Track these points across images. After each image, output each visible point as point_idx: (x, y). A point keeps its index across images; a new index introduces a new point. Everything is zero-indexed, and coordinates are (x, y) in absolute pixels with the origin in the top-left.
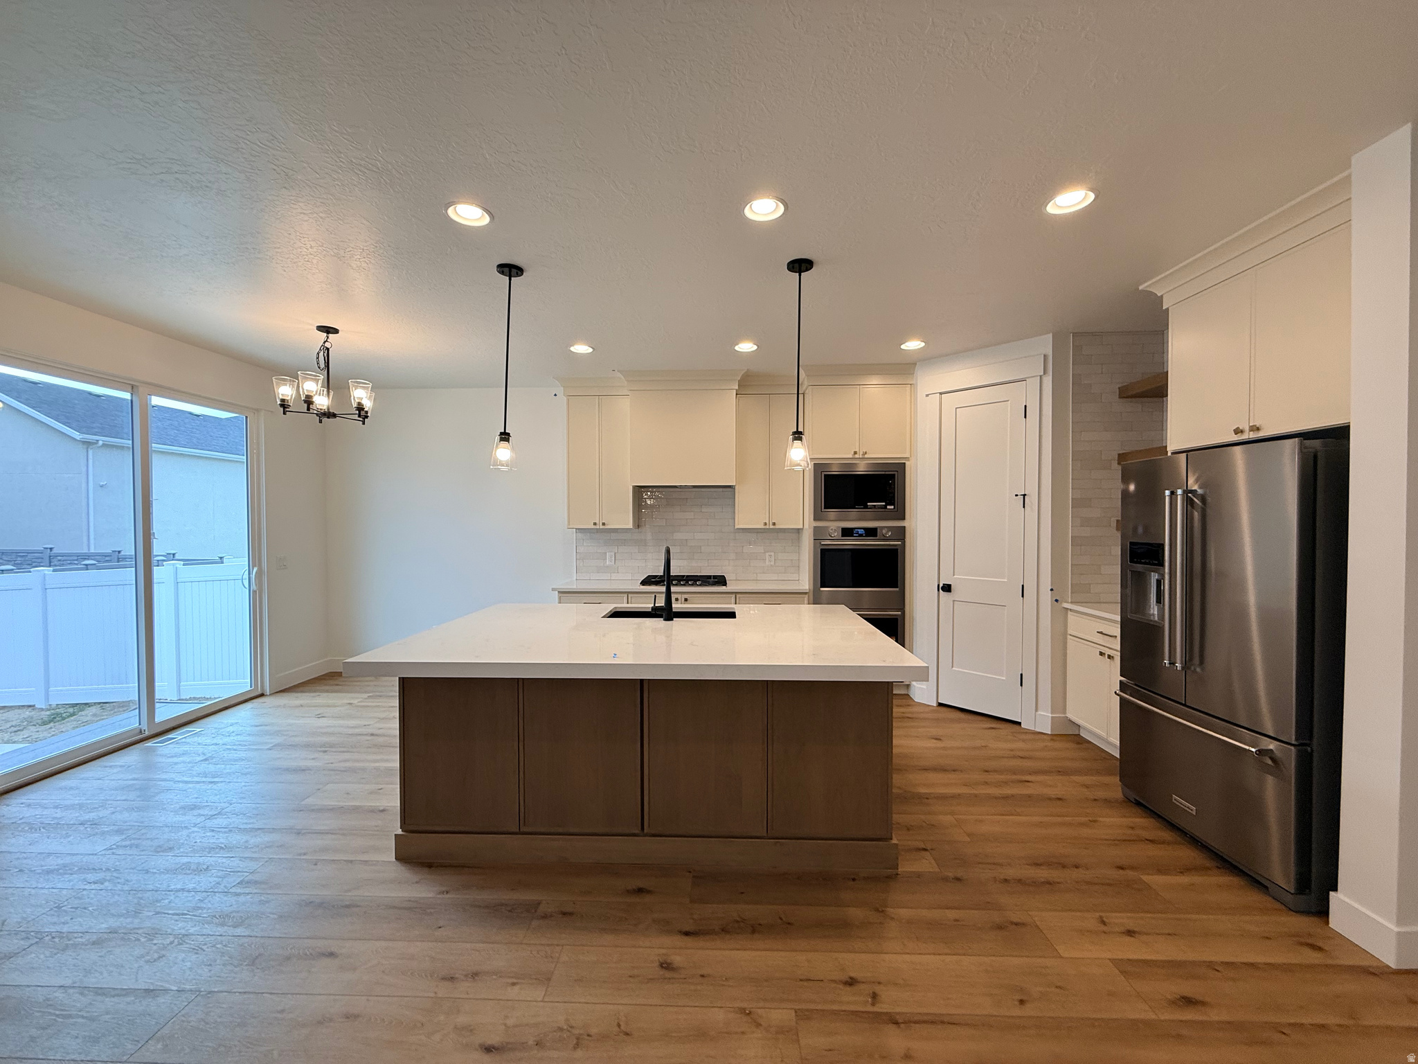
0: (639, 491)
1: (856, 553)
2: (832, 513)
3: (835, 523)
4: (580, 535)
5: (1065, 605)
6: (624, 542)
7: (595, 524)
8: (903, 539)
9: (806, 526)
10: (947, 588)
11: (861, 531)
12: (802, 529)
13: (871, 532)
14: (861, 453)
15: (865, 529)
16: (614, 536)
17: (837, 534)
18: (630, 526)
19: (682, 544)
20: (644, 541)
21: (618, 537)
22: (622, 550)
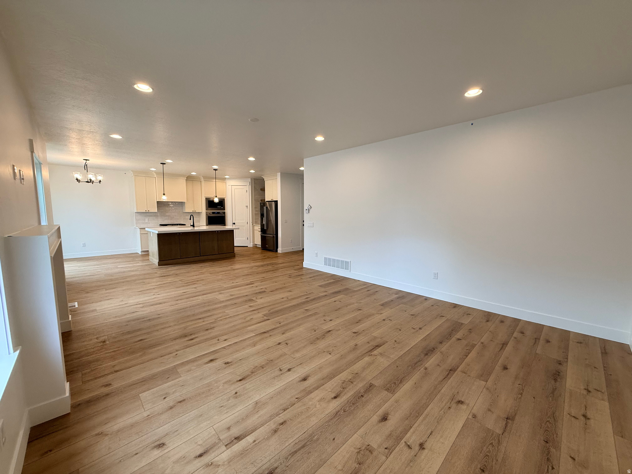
0: (159, 203)
2: (210, 209)
3: (207, 211)
4: (136, 214)
5: (254, 225)
6: (151, 216)
7: (146, 211)
8: (225, 214)
9: (204, 211)
10: (234, 224)
11: (216, 213)
12: (201, 212)
13: (218, 213)
16: (148, 214)
17: (211, 213)
18: (156, 211)
19: (169, 216)
20: (157, 215)
21: (151, 214)
22: (150, 218)
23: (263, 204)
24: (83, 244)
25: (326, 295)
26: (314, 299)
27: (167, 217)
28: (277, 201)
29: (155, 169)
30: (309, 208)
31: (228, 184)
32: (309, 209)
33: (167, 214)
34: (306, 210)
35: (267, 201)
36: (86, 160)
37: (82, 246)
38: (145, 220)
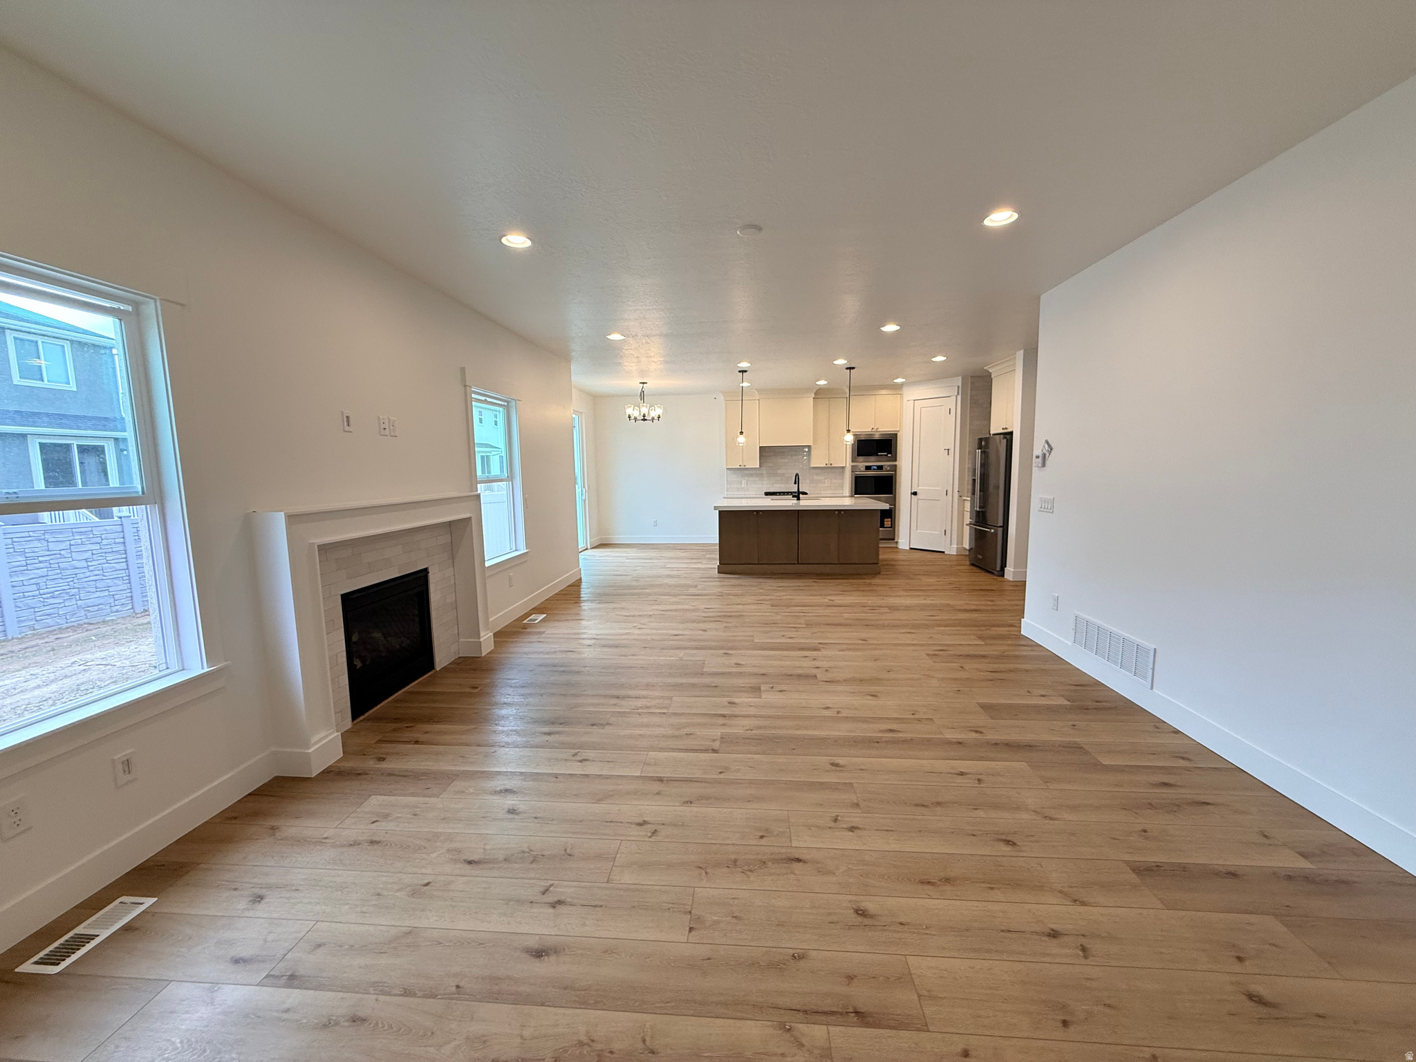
0: (761, 450)
1: (876, 478)
2: (861, 458)
3: (862, 464)
4: (727, 471)
5: (964, 498)
6: (752, 475)
7: (741, 465)
8: (895, 471)
9: (848, 465)
10: (915, 494)
11: (875, 467)
12: (845, 467)
13: (880, 468)
14: (876, 429)
15: (877, 466)
16: (746, 472)
17: (863, 469)
18: (758, 466)
19: (783, 475)
20: (762, 474)
21: (751, 472)
22: (751, 479)
23: (984, 444)
24: (654, 522)
25: (960, 743)
26: (905, 741)
27: (779, 478)
28: (1011, 433)
30: (1045, 451)
31: (906, 398)
32: (1044, 455)
33: (779, 471)
34: (1038, 457)
35: (994, 435)
36: (643, 383)
37: (653, 524)
38: (741, 484)
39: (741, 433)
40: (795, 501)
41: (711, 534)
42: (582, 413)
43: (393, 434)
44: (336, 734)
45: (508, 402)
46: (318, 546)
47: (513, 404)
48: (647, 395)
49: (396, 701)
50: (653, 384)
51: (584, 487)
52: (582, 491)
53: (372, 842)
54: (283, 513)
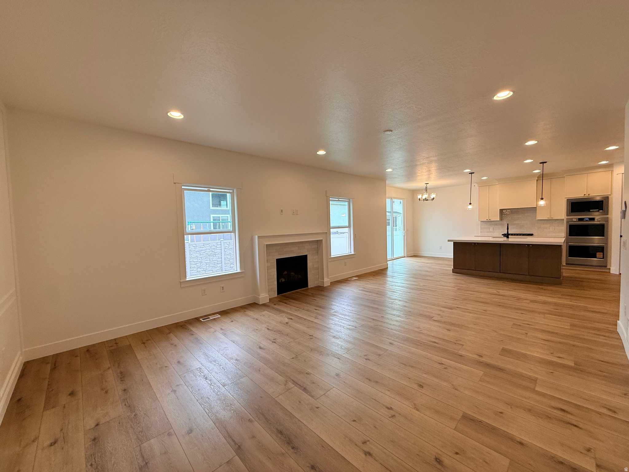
0: (501, 211)
2: (574, 214)
4: (482, 223)
6: (496, 225)
7: (487, 220)
8: (606, 221)
9: (564, 218)
11: (587, 219)
13: (592, 219)
14: (588, 194)
15: (589, 218)
16: (493, 223)
17: (577, 220)
18: (499, 220)
19: (517, 224)
20: (503, 224)
22: (495, 227)
27: (516, 226)
29: (487, 178)
31: (616, 173)
33: (515, 222)
36: (427, 184)
37: (439, 248)
38: (490, 229)
39: (470, 204)
40: (505, 239)
41: (450, 254)
42: (404, 199)
43: (297, 214)
44: (267, 295)
45: (349, 200)
46: (266, 245)
47: (351, 200)
48: (428, 189)
49: (292, 293)
50: (432, 183)
51: (404, 230)
52: (403, 232)
53: (257, 319)
54: (257, 236)
